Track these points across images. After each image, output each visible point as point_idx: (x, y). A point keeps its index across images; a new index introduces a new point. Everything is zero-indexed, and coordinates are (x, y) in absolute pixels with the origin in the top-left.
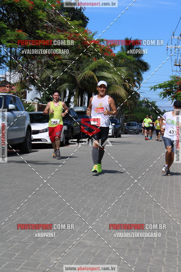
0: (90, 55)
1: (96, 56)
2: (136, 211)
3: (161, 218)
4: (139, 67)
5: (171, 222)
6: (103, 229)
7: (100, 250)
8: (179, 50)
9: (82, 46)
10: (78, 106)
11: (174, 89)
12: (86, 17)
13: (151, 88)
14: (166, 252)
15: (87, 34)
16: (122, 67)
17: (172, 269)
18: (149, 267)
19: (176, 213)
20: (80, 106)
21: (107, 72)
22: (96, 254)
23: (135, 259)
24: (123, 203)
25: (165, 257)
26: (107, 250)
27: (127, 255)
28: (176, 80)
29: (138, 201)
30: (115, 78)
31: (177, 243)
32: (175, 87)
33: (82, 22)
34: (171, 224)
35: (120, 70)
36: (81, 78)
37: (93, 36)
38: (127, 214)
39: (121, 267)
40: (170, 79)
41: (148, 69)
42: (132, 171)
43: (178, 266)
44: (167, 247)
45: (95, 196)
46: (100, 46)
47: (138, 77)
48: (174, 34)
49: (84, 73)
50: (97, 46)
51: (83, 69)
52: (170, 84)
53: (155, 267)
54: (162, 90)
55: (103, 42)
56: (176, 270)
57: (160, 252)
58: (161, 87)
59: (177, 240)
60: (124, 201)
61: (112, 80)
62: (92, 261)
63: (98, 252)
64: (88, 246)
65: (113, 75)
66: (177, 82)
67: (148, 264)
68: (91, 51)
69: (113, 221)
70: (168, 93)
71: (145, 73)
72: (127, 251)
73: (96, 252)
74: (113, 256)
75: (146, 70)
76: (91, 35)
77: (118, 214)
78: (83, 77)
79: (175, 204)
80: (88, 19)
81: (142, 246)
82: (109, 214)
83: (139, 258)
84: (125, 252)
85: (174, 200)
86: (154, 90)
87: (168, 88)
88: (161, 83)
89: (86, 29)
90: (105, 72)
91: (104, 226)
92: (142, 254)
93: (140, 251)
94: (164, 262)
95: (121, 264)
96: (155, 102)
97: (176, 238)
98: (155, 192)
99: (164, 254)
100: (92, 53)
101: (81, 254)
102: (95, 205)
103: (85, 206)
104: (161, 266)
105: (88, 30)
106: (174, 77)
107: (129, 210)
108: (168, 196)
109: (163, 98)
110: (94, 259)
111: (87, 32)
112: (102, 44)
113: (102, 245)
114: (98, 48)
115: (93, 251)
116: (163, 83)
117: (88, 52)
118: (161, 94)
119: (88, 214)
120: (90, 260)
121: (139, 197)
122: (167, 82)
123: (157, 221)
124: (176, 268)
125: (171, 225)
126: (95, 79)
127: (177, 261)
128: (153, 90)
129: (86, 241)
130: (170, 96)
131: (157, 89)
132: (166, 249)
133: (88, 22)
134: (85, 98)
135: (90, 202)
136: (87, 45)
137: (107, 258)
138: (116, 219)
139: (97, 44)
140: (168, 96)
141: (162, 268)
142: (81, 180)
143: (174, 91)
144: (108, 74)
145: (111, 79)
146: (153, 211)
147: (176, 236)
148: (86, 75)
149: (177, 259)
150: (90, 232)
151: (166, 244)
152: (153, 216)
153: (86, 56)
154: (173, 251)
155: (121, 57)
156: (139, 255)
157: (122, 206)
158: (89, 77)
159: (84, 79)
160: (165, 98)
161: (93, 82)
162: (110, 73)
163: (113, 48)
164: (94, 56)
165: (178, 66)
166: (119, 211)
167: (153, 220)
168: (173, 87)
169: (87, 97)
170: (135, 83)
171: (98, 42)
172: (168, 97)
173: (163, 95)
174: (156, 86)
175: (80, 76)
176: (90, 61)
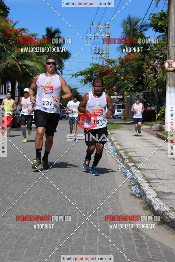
0: (12, 44)
1: (17, 45)
2: (59, 194)
3: (83, 199)
4: (60, 55)
5: (92, 203)
6: (27, 212)
7: (23, 232)
8: (98, 39)
9: (4, 36)
10: (2, 94)
11: (94, 76)
12: (7, 7)
13: (72, 75)
14: (87, 231)
15: (8, 23)
16: (44, 55)
17: (93, 247)
18: (71, 246)
19: (97, 194)
20: (3, 93)
21: (29, 61)
22: (19, 237)
23: (57, 240)
24: (46, 186)
25: (86, 235)
26: (30, 232)
27: (50, 236)
28: (96, 67)
29: (61, 184)
30: (37, 66)
31: (98, 222)
32: (96, 74)
33: (2, 11)
34: (93, 204)
35: (42, 59)
36: (4, 66)
37: (14, 25)
38: (50, 197)
39: (44, 248)
40: (90, 67)
41: (69, 57)
42: (55, 155)
43: (98, 244)
44: (88, 227)
45: (19, 181)
46: (21, 35)
47: (60, 65)
48: (93, 23)
49: (7, 62)
50: (18, 35)
51: (6, 58)
52: (91, 71)
53: (77, 246)
54: (83, 77)
55: (24, 31)
56: (96, 248)
57: (81, 232)
58: (81, 74)
59: (98, 220)
60: (47, 185)
61: (35, 68)
62: (16, 243)
63: (22, 234)
64: (12, 229)
65: (36, 63)
66: (97, 69)
67: (70, 243)
68: (13, 40)
69: (37, 204)
70: (88, 80)
71: (66, 60)
72: (49, 232)
73: (20, 235)
74: (36, 238)
75: (67, 58)
76: (12, 24)
77: (42, 197)
78: (5, 66)
79: (96, 185)
80: (9, 9)
81: (64, 227)
82: (32, 197)
83: (61, 239)
84: (48, 233)
85: (95, 181)
86: (76, 77)
87: (88, 75)
88: (82, 70)
89: (7, 18)
90: (28, 60)
91: (27, 209)
92: (64, 234)
93: (62, 232)
94: (85, 241)
95: (43, 245)
96: (77, 89)
97: (97, 218)
98: (78, 175)
99: (85, 234)
100: (14, 42)
101: (4, 237)
102: (19, 190)
103: (9, 191)
104: (82, 245)
105: (9, 19)
106: (94, 64)
107: (52, 193)
108: (90, 178)
109: (84, 84)
110: (17, 241)
111: (8, 22)
112: (23, 33)
113: (25, 228)
114: (19, 37)
115: (16, 234)
116: (84, 70)
117: (10, 41)
118: (83, 81)
119: (12, 199)
120: (14, 243)
121: (62, 180)
122: (88, 70)
123: (79, 202)
124: (96, 246)
125: (92, 206)
126: (18, 68)
127: (98, 239)
128: (74, 77)
129: (10, 225)
130: (91, 83)
131: (78, 76)
132: (88, 228)
133: (9, 12)
134: (9, 86)
135: (13, 187)
136: (8, 34)
137: (30, 239)
138: (39, 202)
139: (18, 33)
140: (89, 82)
141: (83, 246)
142: (5, 166)
143: (94, 78)
144: (31, 62)
145: (33, 67)
146: (75, 192)
147: (97, 215)
148: (8, 64)
149: (98, 237)
150: (13, 215)
151: (88, 224)
152: (75, 197)
153: (8, 45)
154: (94, 230)
155: (42, 46)
156: (61, 235)
157: (45, 189)
158: (11, 65)
159: (7, 67)
160: (86, 85)
161: (15, 70)
162: (33, 61)
163: (34, 37)
164: (16, 45)
165: (98, 54)
166: (42, 195)
167: (75, 202)
168: (94, 74)
169: (10, 85)
170: (57, 70)
171: (20, 31)
172: (89, 84)
173: (84, 82)
174: (77, 73)
175: (2, 64)
176: (12, 50)
